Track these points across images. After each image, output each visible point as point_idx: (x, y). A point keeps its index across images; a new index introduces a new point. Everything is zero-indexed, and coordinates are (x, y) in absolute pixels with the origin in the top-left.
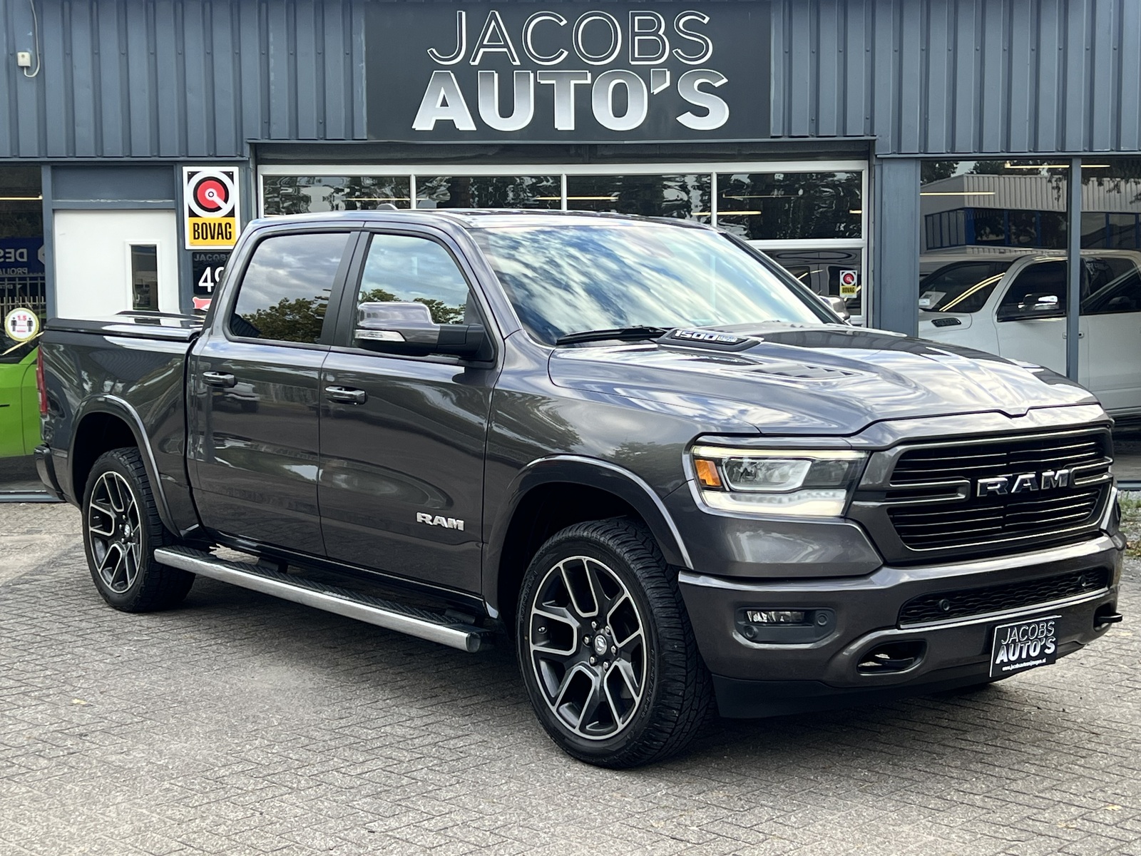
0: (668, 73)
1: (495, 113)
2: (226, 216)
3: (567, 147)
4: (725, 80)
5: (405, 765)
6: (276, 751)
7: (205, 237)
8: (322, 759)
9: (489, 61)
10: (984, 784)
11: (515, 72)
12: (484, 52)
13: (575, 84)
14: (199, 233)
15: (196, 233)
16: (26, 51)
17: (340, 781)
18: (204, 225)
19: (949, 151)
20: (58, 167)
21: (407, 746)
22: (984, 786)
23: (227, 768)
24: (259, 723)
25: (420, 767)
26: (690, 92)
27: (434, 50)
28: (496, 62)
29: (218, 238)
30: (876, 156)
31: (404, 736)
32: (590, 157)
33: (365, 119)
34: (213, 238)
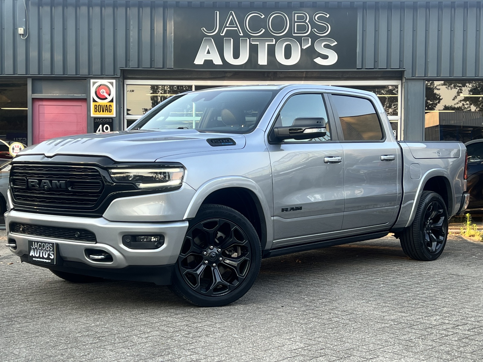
0: (310, 40)
1: (231, 57)
2: (110, 102)
3: (264, 72)
4: (336, 43)
5: (170, 334)
6: (106, 327)
7: (99, 111)
8: (129, 330)
9: (230, 34)
10: (470, 348)
11: (241, 38)
12: (227, 30)
13: (268, 44)
14: (97, 109)
15: (96, 109)
16: (22, 27)
17: (136, 340)
18: (99, 106)
19: (439, 76)
20: (35, 79)
21: (173, 326)
22: (471, 349)
23: (80, 333)
24: (101, 315)
25: (178, 335)
26: (320, 48)
27: (204, 29)
28: (232, 34)
29: (105, 112)
30: (405, 78)
31: (172, 322)
32: (274, 78)
33: (173, 59)
34: (103, 111)
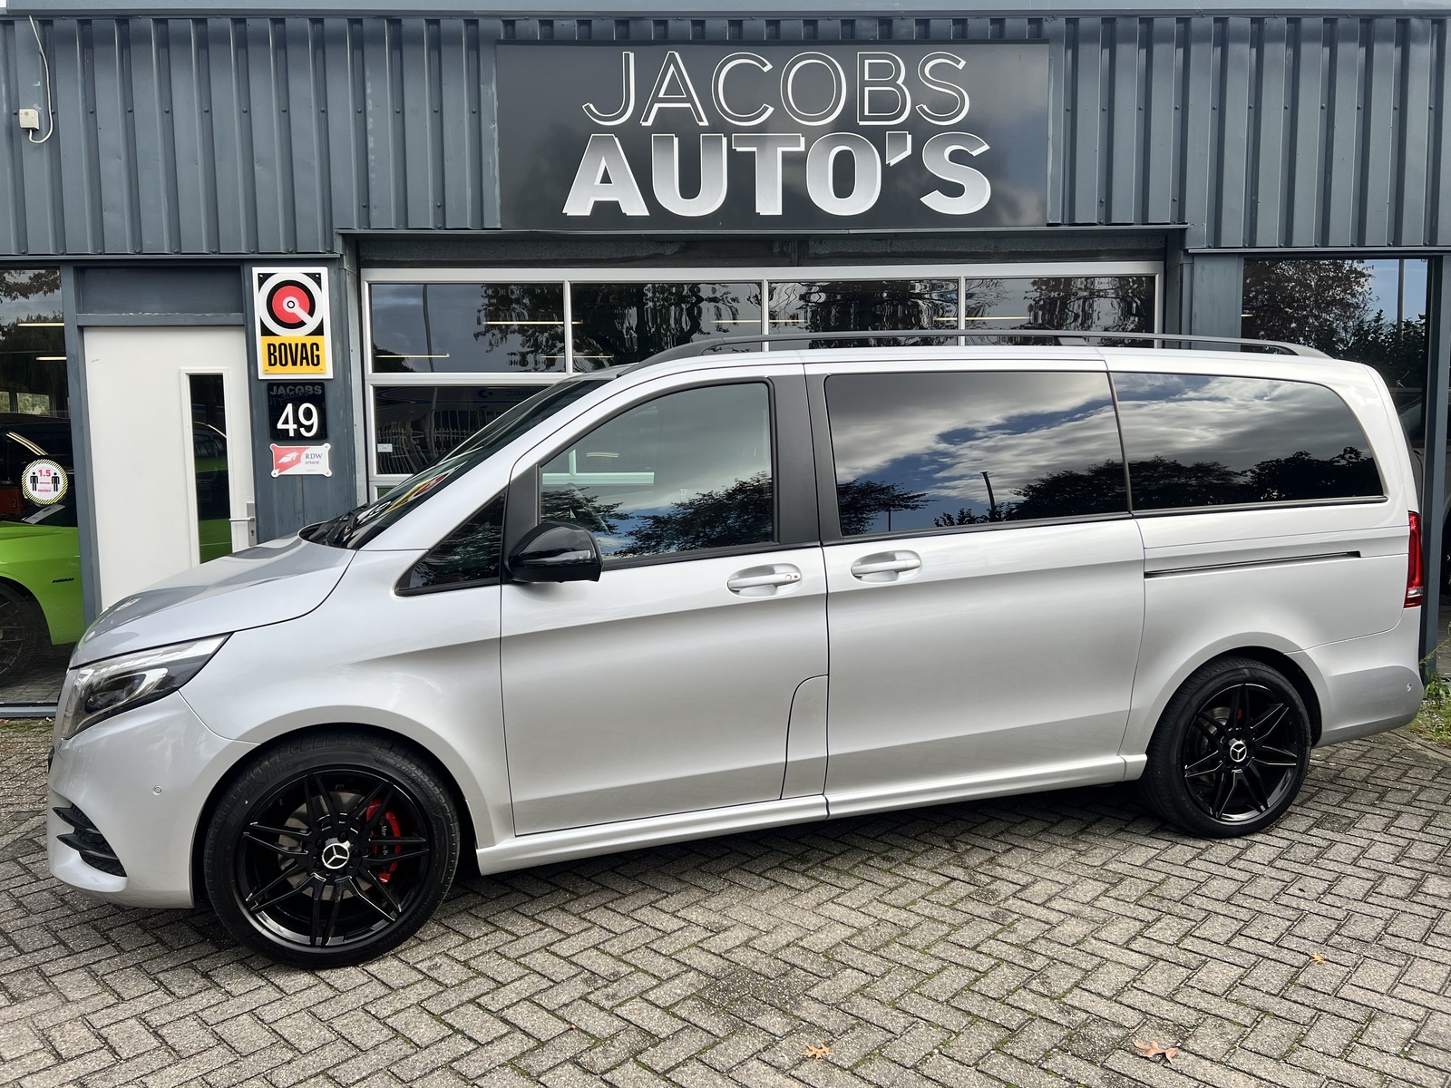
2: (313, 333)
7: (284, 363)
15: (272, 357)
16: (32, 108)
18: (283, 347)
19: (1283, 245)
29: (301, 364)
30: (1183, 252)
32: (799, 257)
33: (498, 201)
34: (294, 363)
